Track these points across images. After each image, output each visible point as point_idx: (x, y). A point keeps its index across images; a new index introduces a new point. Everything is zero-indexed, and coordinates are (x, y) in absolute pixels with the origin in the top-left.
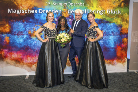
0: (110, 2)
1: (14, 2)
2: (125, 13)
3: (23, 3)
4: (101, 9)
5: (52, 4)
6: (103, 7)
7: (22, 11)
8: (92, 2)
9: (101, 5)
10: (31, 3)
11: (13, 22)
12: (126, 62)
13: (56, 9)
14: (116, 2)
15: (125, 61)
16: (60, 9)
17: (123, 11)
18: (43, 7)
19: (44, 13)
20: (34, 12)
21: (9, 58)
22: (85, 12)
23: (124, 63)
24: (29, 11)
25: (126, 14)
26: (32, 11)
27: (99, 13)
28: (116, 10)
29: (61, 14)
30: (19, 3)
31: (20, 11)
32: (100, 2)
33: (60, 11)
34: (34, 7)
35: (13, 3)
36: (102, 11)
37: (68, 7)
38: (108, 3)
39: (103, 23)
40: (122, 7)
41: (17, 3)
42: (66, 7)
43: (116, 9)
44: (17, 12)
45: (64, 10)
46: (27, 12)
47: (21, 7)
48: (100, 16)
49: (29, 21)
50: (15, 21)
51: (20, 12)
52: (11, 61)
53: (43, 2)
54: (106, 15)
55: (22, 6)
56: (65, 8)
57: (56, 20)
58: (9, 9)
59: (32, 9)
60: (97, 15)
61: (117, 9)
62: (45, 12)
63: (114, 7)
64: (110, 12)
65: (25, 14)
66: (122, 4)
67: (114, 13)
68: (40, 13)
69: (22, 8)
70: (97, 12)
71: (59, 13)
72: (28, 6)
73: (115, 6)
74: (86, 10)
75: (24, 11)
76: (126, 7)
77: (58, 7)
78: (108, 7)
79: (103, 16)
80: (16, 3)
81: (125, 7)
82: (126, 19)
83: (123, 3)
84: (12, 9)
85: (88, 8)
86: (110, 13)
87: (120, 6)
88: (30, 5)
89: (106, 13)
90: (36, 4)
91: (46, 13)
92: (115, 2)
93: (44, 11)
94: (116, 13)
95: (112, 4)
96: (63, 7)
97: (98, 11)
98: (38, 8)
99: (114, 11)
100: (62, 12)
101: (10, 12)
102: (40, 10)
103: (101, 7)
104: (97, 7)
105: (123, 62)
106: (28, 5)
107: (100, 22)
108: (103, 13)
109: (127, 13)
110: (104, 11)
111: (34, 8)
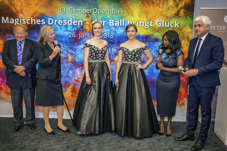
0: (162, 8)
1: (11, 7)
2: (185, 27)
3: (25, 9)
4: (146, 20)
5: (67, 9)
6: (150, 16)
7: (22, 22)
8: (131, 7)
9: (146, 13)
10: (36, 9)
11: (9, 37)
12: (186, 106)
13: (74, 18)
14: (172, 8)
15: (183, 104)
16: (81, 18)
17: (182, 24)
18: (55, 15)
19: (55, 24)
20: (41, 22)
21: (3, 90)
22: (120, 24)
23: (183, 107)
24: (33, 21)
25: (188, 27)
26: (38, 21)
27: (143, 25)
28: (170, 21)
29: (82, 27)
30: (19, 8)
31: (19, 20)
32: (144, 8)
33: (80, 22)
34: (41, 14)
35: (9, 8)
36: (148, 22)
37: (93, 15)
38: (158, 10)
39: (149, 42)
40: (180, 17)
41: (16, 9)
42: (90, 15)
43: (171, 19)
44: (15, 22)
45: (87, 19)
46: (31, 22)
47: (21, 15)
48: (144, 30)
49: (33, 36)
50: (11, 35)
51: (19, 22)
52: (7, 96)
53: (54, 6)
54: (154, 29)
55: (22, 13)
56: (88, 17)
57: (74, 36)
58: (3, 18)
59: (38, 18)
60: (140, 28)
61: (173, 20)
62: (57, 22)
63: (167, 17)
64: (162, 25)
65: (28, 26)
66: (182, 12)
67: (168, 26)
68: (49, 24)
69: (23, 17)
70: (139, 25)
71: (79, 24)
72: (32, 13)
73: (169, 15)
74: (121, 20)
75: (26, 21)
76: (188, 17)
77: (77, 15)
78: (157, 16)
79: (149, 30)
80: (13, 9)
81: (186, 16)
82: (188, 36)
83: (182, 10)
84: (7, 18)
85: (124, 17)
86: (160, 26)
87: (177, 15)
88: (34, 12)
89: (154, 25)
90: (43, 11)
91: (58, 24)
92: (169, 9)
93: (55, 21)
94: (171, 26)
95: (164, 11)
96: (86, 15)
97: (140, 23)
98: (47, 17)
99: (167, 22)
100: (83, 24)
101: (5, 22)
102: (49, 19)
103: (147, 16)
104: (139, 16)
105: (181, 105)
106: (31, 11)
107: (144, 40)
108: (150, 26)
109: (190, 27)
110: (151, 22)
111: (41, 16)
